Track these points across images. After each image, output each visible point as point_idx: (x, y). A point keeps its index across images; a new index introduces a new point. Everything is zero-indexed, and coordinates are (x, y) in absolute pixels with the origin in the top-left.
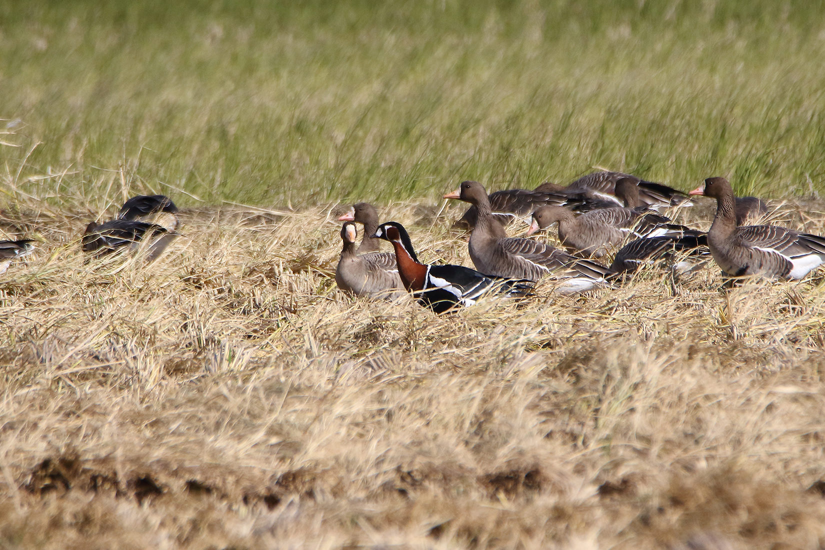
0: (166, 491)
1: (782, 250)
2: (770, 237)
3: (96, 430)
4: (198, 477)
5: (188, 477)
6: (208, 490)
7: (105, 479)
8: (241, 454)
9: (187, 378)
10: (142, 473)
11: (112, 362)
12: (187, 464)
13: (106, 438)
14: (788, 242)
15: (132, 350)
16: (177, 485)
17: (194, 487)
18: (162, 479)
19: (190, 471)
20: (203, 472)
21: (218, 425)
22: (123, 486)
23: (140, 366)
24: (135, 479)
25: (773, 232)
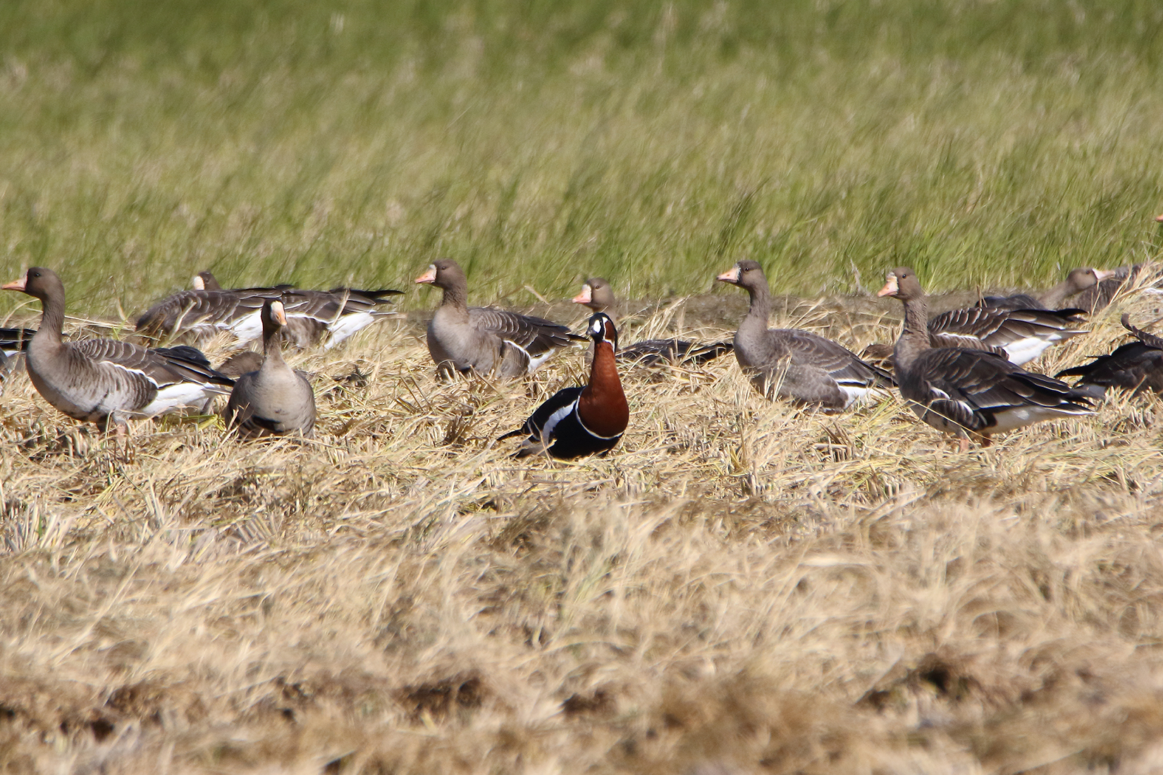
6: (10, 714)
8: (57, 664)
20: (4, 689)
21: (24, 623)
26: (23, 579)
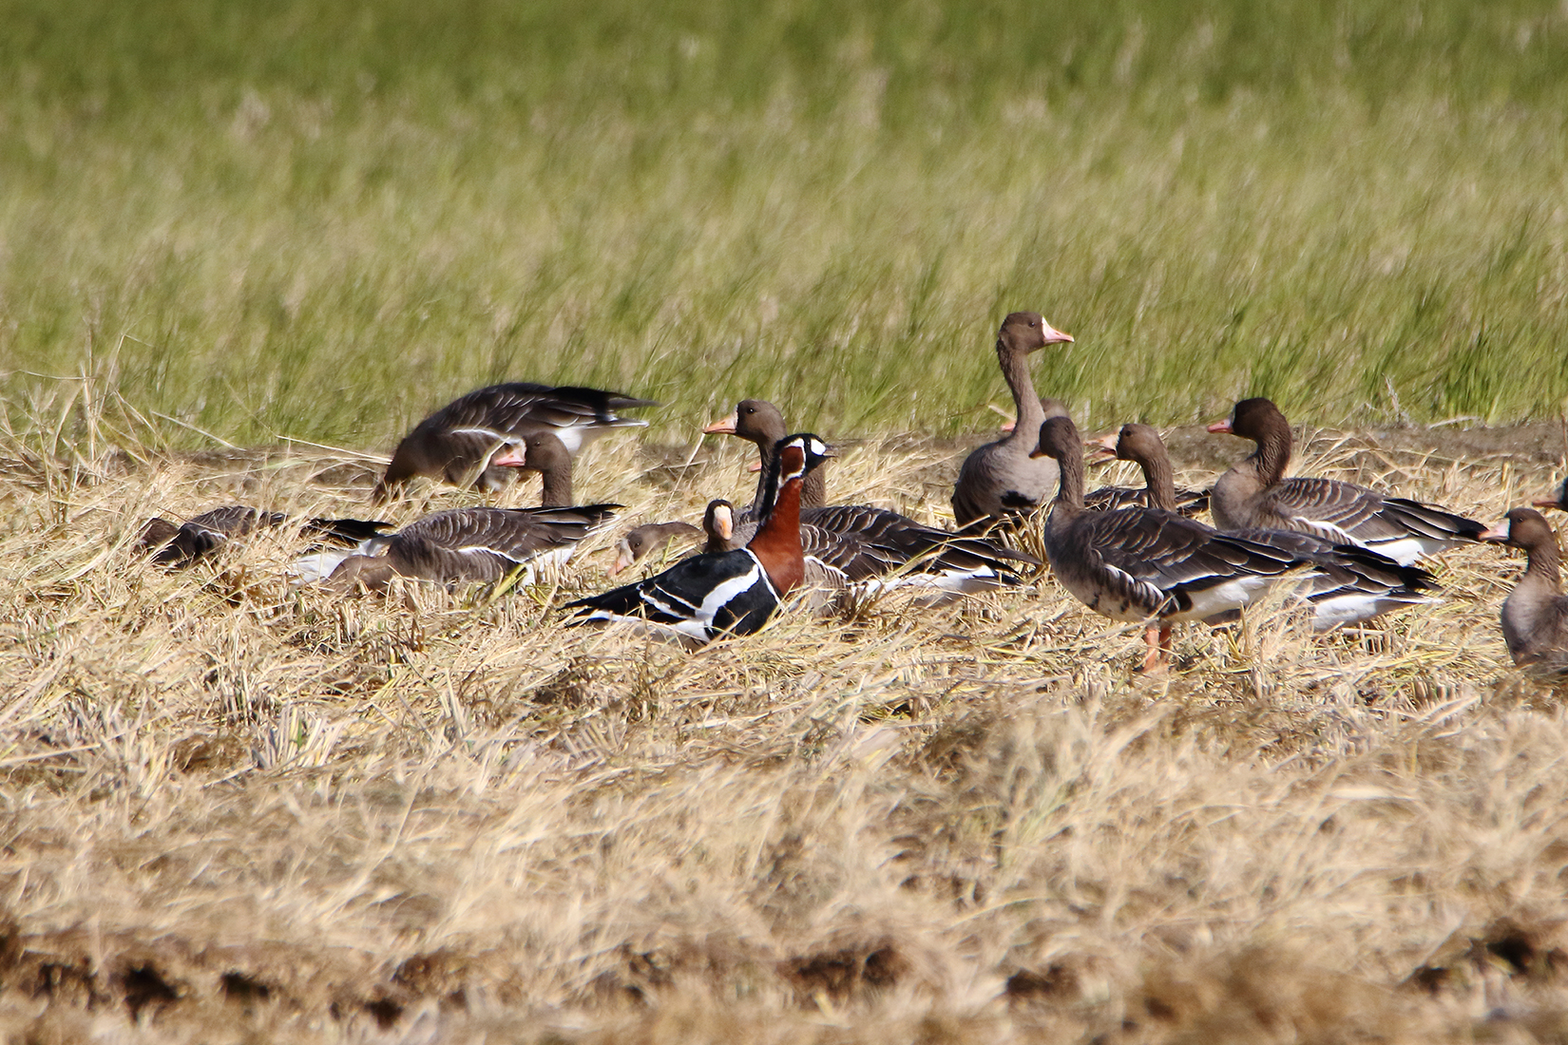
0: (182, 993)
1: (1351, 528)
2: (1331, 500)
3: (48, 879)
4: (244, 967)
5: (225, 967)
6: (264, 991)
7: (67, 972)
8: (325, 923)
9: (218, 776)
10: (138, 960)
11: (76, 747)
12: (224, 942)
13: (67, 893)
14: (1364, 513)
15: (113, 724)
16: (206, 982)
17: (237, 987)
18: (176, 969)
19: (229, 954)
20: (254, 957)
21: (280, 869)
22: (102, 986)
23: (129, 753)
24: (122, 972)
25: (1335, 492)
26: (279, 809)
